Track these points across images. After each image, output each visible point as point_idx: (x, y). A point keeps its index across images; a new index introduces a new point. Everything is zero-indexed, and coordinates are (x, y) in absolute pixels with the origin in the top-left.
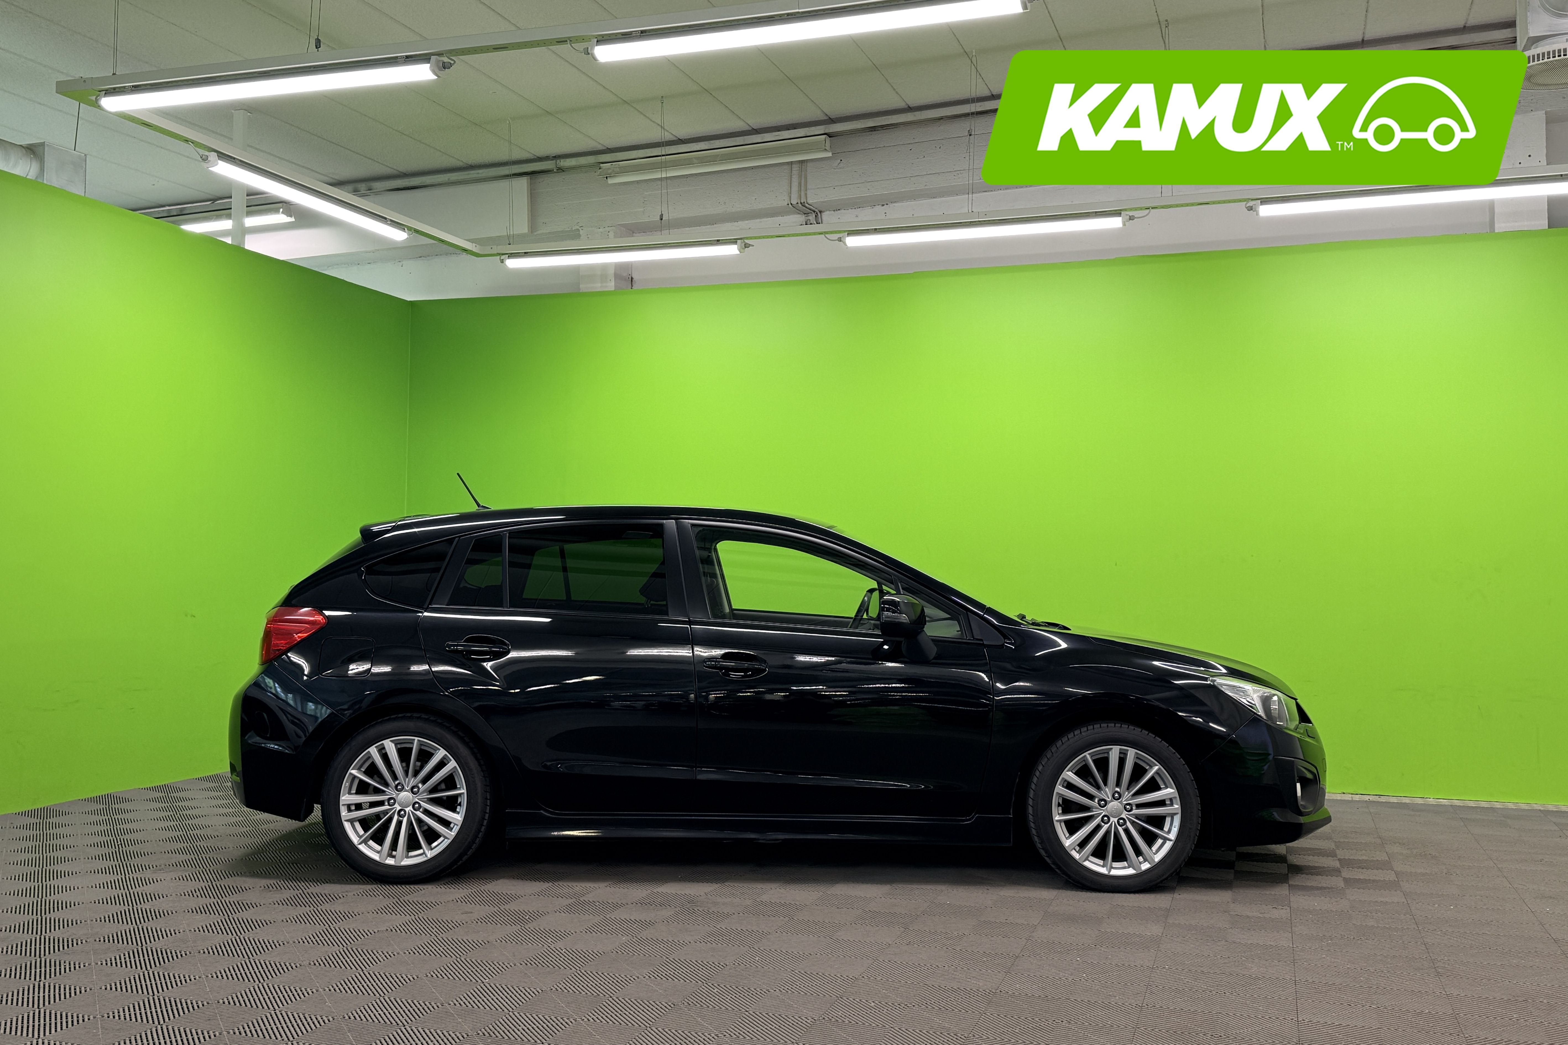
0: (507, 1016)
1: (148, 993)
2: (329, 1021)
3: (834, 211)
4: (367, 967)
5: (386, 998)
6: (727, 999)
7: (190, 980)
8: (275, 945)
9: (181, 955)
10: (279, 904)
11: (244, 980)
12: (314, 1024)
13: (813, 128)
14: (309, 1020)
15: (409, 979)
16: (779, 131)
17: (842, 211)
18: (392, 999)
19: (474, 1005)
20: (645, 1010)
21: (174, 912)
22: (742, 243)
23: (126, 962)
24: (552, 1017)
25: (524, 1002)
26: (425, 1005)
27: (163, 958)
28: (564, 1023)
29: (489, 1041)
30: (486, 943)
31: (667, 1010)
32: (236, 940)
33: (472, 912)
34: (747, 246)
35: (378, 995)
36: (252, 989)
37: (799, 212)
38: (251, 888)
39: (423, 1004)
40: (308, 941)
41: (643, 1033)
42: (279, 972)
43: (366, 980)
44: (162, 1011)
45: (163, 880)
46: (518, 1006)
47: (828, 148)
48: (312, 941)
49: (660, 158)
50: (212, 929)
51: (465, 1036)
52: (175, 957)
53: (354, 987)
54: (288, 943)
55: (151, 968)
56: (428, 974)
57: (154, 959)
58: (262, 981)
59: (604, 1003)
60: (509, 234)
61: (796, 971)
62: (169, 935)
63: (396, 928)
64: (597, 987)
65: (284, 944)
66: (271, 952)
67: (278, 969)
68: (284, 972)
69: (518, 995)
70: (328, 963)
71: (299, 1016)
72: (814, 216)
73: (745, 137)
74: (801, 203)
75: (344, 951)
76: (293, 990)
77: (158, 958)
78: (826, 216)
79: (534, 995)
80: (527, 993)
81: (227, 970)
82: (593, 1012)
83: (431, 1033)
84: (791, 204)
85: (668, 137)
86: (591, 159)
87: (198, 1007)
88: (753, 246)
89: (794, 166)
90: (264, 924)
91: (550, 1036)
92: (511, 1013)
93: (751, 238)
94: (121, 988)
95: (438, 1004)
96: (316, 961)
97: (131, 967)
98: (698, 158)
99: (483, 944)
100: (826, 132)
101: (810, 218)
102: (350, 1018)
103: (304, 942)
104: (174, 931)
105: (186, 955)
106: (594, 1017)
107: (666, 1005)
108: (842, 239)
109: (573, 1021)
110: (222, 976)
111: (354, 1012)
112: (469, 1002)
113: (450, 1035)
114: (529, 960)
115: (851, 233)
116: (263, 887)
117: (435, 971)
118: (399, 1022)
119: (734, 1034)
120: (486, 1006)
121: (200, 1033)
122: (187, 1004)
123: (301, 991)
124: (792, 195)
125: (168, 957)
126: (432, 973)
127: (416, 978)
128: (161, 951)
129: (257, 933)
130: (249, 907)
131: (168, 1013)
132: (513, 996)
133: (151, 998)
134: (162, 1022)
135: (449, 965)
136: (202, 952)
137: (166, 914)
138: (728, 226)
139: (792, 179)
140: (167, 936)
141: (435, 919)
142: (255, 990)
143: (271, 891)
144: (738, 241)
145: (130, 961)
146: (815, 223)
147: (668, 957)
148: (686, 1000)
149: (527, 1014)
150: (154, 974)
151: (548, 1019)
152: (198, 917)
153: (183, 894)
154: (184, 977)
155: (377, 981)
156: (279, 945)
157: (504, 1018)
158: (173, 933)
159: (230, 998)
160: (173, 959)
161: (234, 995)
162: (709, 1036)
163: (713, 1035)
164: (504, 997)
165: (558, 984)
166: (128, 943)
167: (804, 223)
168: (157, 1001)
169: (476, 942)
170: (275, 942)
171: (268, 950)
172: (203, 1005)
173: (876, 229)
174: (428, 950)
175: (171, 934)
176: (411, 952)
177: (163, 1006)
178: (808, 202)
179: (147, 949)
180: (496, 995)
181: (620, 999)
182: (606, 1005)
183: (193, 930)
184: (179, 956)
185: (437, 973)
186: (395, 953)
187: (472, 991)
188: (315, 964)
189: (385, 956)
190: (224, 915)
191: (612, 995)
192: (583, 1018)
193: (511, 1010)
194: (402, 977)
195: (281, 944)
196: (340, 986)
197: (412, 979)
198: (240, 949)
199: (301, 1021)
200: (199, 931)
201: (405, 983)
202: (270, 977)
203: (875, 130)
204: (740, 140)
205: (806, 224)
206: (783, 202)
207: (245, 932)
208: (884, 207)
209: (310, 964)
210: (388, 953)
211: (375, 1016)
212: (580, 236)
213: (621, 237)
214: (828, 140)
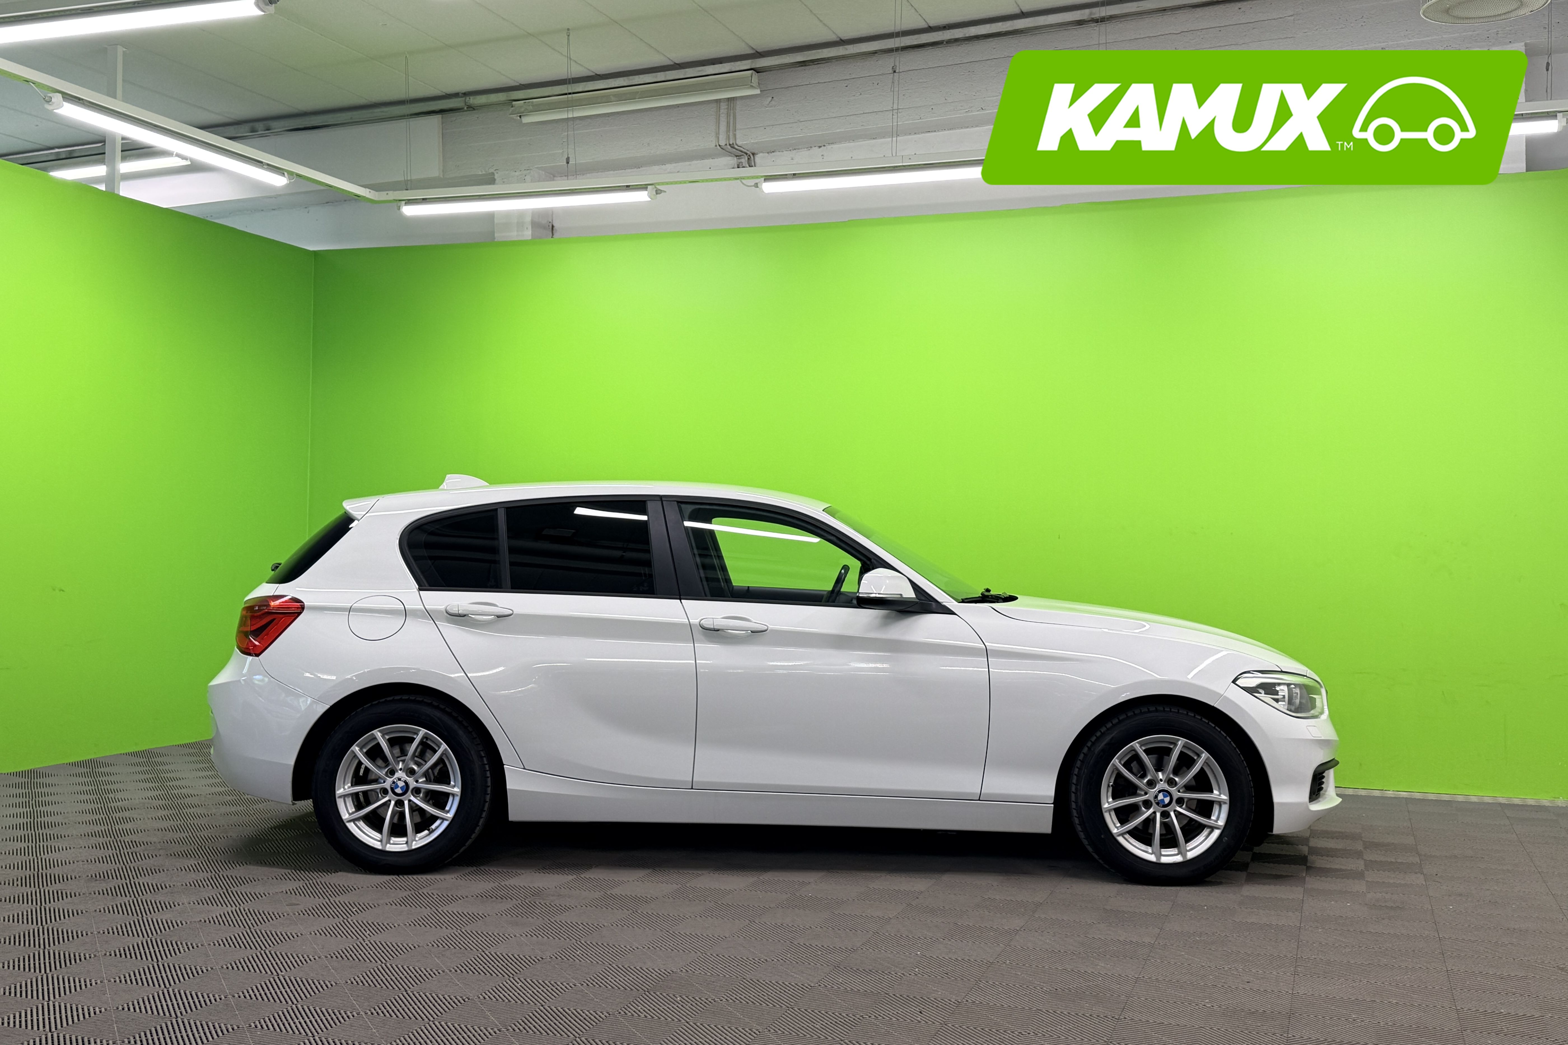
0: (290, 1009)
2: (100, 1012)
3: (768, 153)
4: (164, 957)
10: (99, 894)
11: (30, 971)
12: (84, 1014)
13: (739, 63)
14: (80, 1011)
15: (202, 972)
16: (704, 66)
17: (777, 153)
19: (259, 997)
20: (436, 1004)
22: (653, 189)
24: (336, 1011)
25: (312, 994)
26: (209, 997)
28: (345, 1016)
29: (259, 1033)
32: (38, 930)
33: (298, 904)
34: (659, 192)
35: (163, 986)
36: (34, 980)
37: (730, 154)
39: (206, 996)
40: (113, 933)
41: (423, 1028)
47: (755, 84)
48: (118, 932)
50: (18, 919)
51: (236, 1028)
54: (92, 933)
56: (225, 967)
59: (397, 997)
60: (406, 179)
61: (614, 965)
63: (211, 919)
64: (396, 981)
65: (87, 934)
67: (70, 961)
68: (76, 962)
70: (125, 954)
72: (747, 159)
73: (667, 72)
74: (730, 145)
75: (147, 942)
76: (77, 981)
78: (758, 158)
80: (319, 986)
81: (16, 960)
83: (201, 1025)
84: (719, 145)
85: (583, 72)
86: (503, 97)
88: (665, 192)
89: (722, 104)
91: (325, 1030)
93: (663, 184)
95: (222, 997)
98: (615, 96)
99: (295, 936)
100: (752, 67)
101: (743, 160)
102: (123, 1009)
103: (109, 933)
106: (380, 1012)
107: (460, 999)
108: (760, 185)
109: (356, 1015)
110: (9, 967)
111: (131, 1004)
112: (255, 995)
113: (220, 1027)
114: (336, 953)
115: (768, 178)
116: (90, 876)
117: (233, 963)
118: (173, 1014)
119: (519, 1029)
120: (271, 999)
123: (85, 981)
124: (721, 137)
127: (210, 969)
130: (67, 897)
132: (304, 989)
139: (721, 118)
141: (255, 911)
142: (37, 981)
143: (96, 880)
144: (649, 187)
146: (747, 166)
147: (485, 950)
148: (484, 994)
149: (311, 1008)
151: (331, 1012)
155: (169, 973)
156: (82, 935)
157: (285, 1010)
159: (7, 988)
161: (13, 986)
162: (491, 1031)
163: (496, 1030)
164: (293, 990)
165: (356, 977)
167: (736, 166)
169: (289, 934)
173: (794, 174)
174: (236, 942)
176: (217, 945)
178: (737, 143)
180: (287, 987)
181: (415, 993)
182: (398, 999)
186: (199, 945)
187: (263, 984)
188: (111, 955)
189: (188, 948)
190: (41, 905)
191: (408, 989)
192: (368, 1011)
194: (196, 969)
195: (85, 934)
196: (128, 977)
198: (39, 939)
199: (72, 1012)
201: (196, 974)
202: (58, 967)
203: (805, 66)
204: (661, 76)
205: (738, 167)
206: (709, 143)
207: (51, 922)
208: (821, 148)
209: (105, 955)
210: (192, 945)
211: (151, 1007)
212: (495, 180)
213: (539, 181)
214: (755, 76)
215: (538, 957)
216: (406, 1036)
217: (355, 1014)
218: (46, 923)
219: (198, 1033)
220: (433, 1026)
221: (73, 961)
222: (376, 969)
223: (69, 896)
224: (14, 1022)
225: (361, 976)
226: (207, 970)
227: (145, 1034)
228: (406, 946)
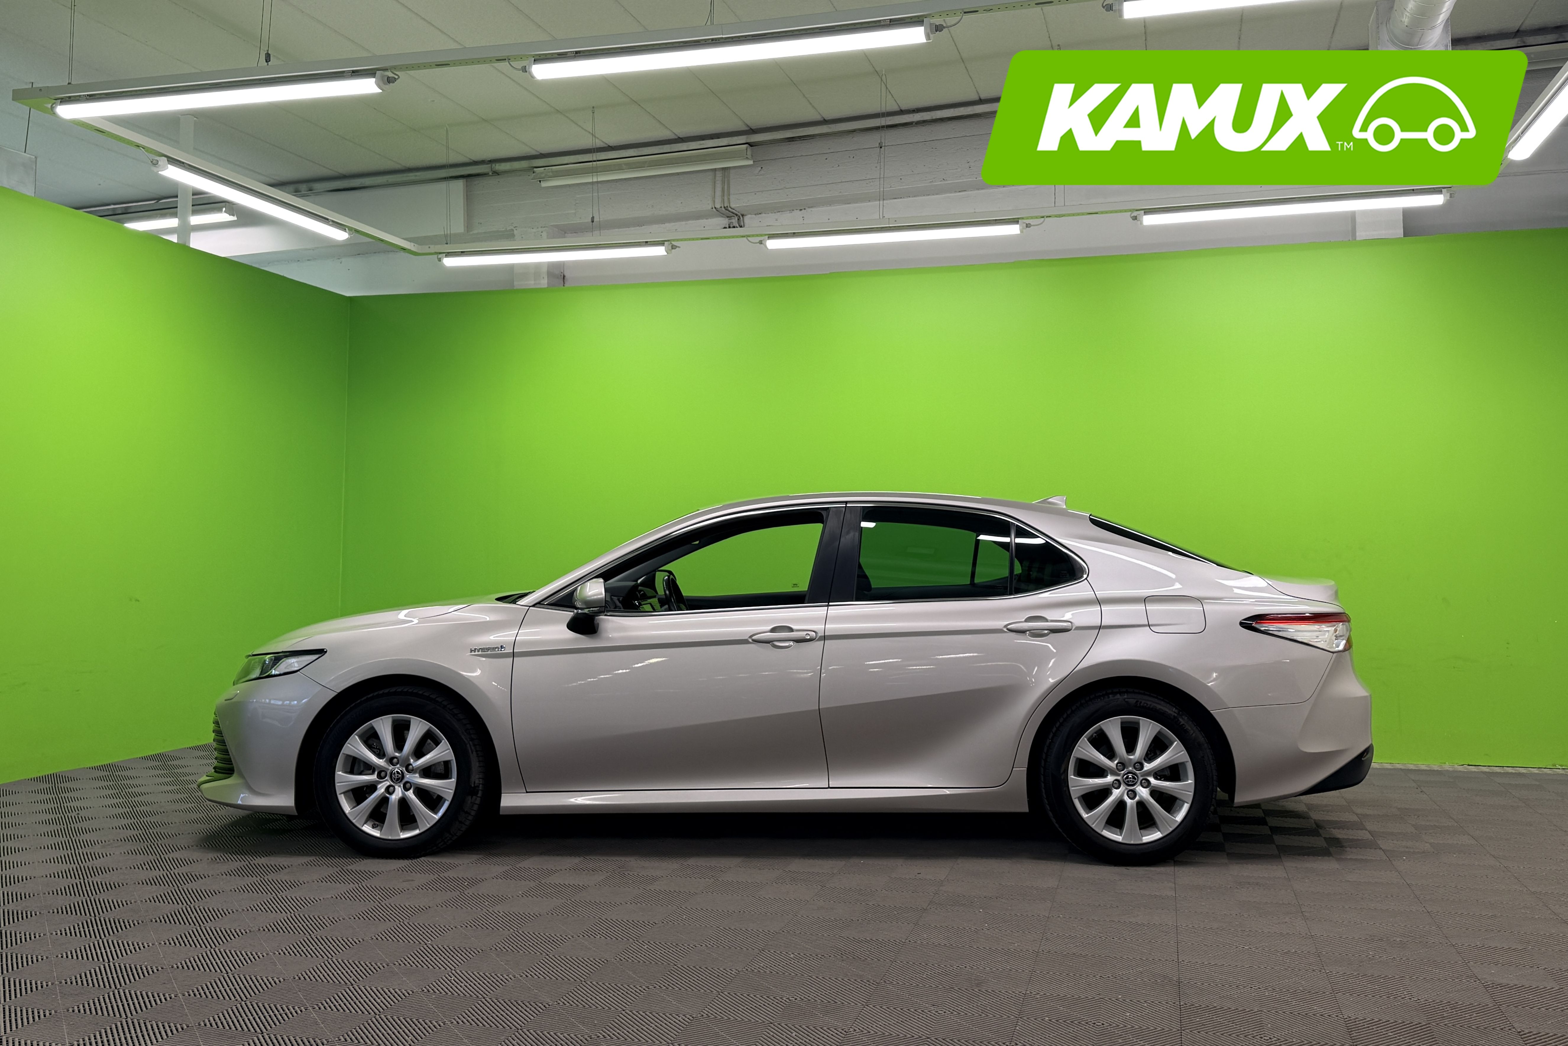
0: (450, 974)
1: (104, 961)
2: (280, 982)
3: (756, 215)
4: (313, 930)
5: (334, 960)
6: (657, 955)
7: (144, 947)
8: (225, 913)
9: (134, 925)
10: (226, 875)
11: (196, 946)
12: (265, 984)
13: (736, 138)
14: (260, 981)
15: (355, 942)
16: (703, 140)
17: (763, 215)
18: (340, 960)
19: (418, 965)
20: (580, 966)
21: (125, 884)
22: (669, 244)
23: (80, 932)
24: (493, 974)
25: (463, 959)
26: (372, 966)
27: (116, 927)
29: (434, 996)
30: (428, 908)
31: (601, 966)
32: (186, 909)
33: (413, 880)
34: (674, 247)
36: (205, 955)
37: (722, 215)
38: (199, 860)
39: (369, 965)
40: (256, 909)
41: (578, 987)
42: (230, 938)
43: (314, 944)
44: (118, 977)
45: (112, 854)
46: (460, 964)
47: (749, 156)
48: (260, 909)
49: (591, 163)
50: (163, 900)
51: (411, 993)
52: (128, 927)
53: (302, 951)
54: (237, 911)
55: (105, 936)
56: (374, 938)
57: (107, 928)
58: (214, 946)
59: (542, 961)
60: (446, 233)
62: (121, 905)
63: (341, 895)
64: (534, 946)
66: (221, 919)
67: (228, 935)
68: (235, 937)
69: (459, 955)
70: (277, 929)
71: (251, 978)
72: (737, 219)
73: (672, 144)
74: (724, 207)
75: (291, 917)
76: (244, 954)
77: (112, 928)
78: (747, 219)
79: (474, 955)
80: (467, 953)
81: (179, 937)
82: (531, 969)
83: (378, 991)
84: (715, 208)
85: (599, 144)
86: (524, 164)
87: (153, 972)
88: (679, 247)
89: (717, 172)
90: (214, 893)
91: (491, 992)
92: (453, 972)
93: (678, 240)
94: (77, 956)
95: (384, 965)
96: (265, 928)
97: (86, 937)
98: (626, 164)
99: (424, 908)
100: (749, 141)
101: (733, 221)
102: (300, 979)
103: (252, 910)
104: (126, 901)
105: (138, 924)
106: (532, 974)
107: (600, 961)
108: (763, 242)
109: (512, 978)
110: (174, 943)
111: (304, 973)
112: (413, 962)
113: (396, 992)
114: (468, 922)
115: (772, 236)
116: (210, 859)
117: (380, 934)
118: (347, 982)
120: (429, 965)
121: (156, 995)
122: (142, 970)
123: (252, 955)
124: (717, 201)
125: (121, 926)
126: (377, 936)
127: (361, 940)
128: (114, 921)
129: (207, 903)
130: (198, 878)
131: (124, 978)
132: (455, 956)
133: (107, 965)
134: (118, 986)
135: (393, 928)
136: (154, 920)
137: (117, 886)
138: (655, 228)
139: (716, 185)
140: (119, 907)
141: (378, 887)
142: (207, 955)
143: (218, 863)
144: (665, 243)
145: (84, 931)
146: (738, 226)
148: (618, 956)
149: (469, 972)
150: (108, 942)
151: (489, 976)
152: (149, 887)
153: (133, 868)
154: (138, 945)
155: (325, 945)
156: (229, 913)
157: (447, 975)
158: (125, 904)
159: (183, 963)
160: (126, 928)
161: (187, 961)
162: (640, 988)
163: (644, 987)
164: (446, 957)
165: (497, 944)
166: (81, 914)
167: (728, 226)
168: (112, 967)
169: (418, 907)
170: (225, 910)
171: (218, 918)
172: (158, 970)
173: (794, 233)
174: (373, 916)
175: (123, 905)
176: (356, 917)
177: (119, 971)
178: (731, 206)
179: (100, 920)
180: (439, 955)
181: (556, 956)
182: (544, 962)
183: (144, 901)
184: (132, 925)
185: (381, 936)
186: (341, 918)
187: (416, 952)
188: (264, 930)
189: (332, 921)
190: (174, 886)
192: (522, 974)
193: (453, 968)
194: (349, 941)
195: (231, 912)
196: (289, 950)
197: (358, 942)
198: (191, 918)
199: (253, 983)
200: (150, 901)
201: (351, 946)
202: (221, 943)
203: (793, 141)
204: (667, 148)
205: (729, 227)
206: (707, 206)
207: (195, 902)
208: (802, 211)
209: (259, 930)
210: (334, 918)
211: (324, 976)
212: (514, 236)
213: (554, 238)
214: (750, 149)
215: (651, 922)
216: (567, 995)
217: (511, 976)
218: (191, 903)
219: (379, 998)
220: (587, 985)
221: (232, 937)
222: (511, 936)
223: (199, 878)
224: (205, 993)
225: (500, 942)
226: (360, 942)
227: (330, 1000)
228: (529, 915)
